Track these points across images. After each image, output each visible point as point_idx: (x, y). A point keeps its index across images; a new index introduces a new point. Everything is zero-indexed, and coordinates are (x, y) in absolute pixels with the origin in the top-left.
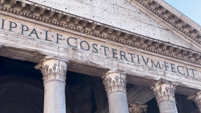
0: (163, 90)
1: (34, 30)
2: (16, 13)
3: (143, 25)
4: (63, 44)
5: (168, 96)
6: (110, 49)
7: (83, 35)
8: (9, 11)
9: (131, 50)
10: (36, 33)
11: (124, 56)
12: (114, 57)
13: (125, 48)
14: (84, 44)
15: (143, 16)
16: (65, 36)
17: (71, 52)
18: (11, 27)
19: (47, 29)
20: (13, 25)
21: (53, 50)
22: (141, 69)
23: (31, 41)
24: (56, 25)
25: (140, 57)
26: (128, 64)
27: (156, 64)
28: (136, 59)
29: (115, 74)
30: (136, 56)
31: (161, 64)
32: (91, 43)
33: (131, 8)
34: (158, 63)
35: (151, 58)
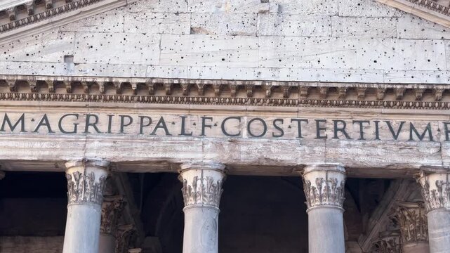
0: (433, 187)
1: (162, 120)
2: (127, 100)
3: (399, 45)
4: (214, 133)
5: (441, 199)
6: (312, 122)
7: (251, 108)
8: (116, 100)
9: (358, 114)
10: (165, 127)
11: (343, 130)
12: (318, 137)
13: (345, 114)
14: (256, 126)
15: (404, 22)
16: (218, 118)
17: (226, 147)
18: (122, 125)
19: (183, 113)
20: (127, 120)
21: (193, 152)
22: (380, 151)
23: (155, 144)
24: (198, 102)
25: (382, 124)
26: (349, 146)
27: (420, 131)
28: (370, 132)
29: (317, 175)
30: (373, 124)
31: (434, 128)
32: (269, 119)
33: (374, 12)
34: (428, 128)
35: (408, 120)
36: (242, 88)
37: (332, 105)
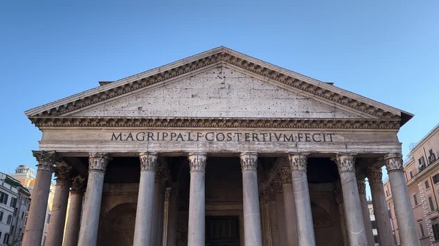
0: (294, 161)
1: (180, 134)
2: (165, 126)
3: (279, 101)
4: (202, 139)
5: (297, 166)
6: (243, 134)
7: (218, 129)
8: (161, 126)
9: (263, 131)
10: (181, 137)
11: (256, 137)
12: (246, 140)
13: (257, 131)
14: (220, 137)
15: (281, 92)
16: (204, 133)
17: (208, 146)
18: (163, 137)
19: (189, 131)
20: (165, 135)
21: (194, 148)
22: (272, 146)
23: (177, 145)
24: (196, 127)
25: (272, 135)
26: (259, 144)
27: (288, 137)
28: (267, 138)
29: (246, 156)
30: (269, 134)
31: (294, 136)
32: (225, 133)
33: (269, 88)
34: (292, 136)
35: (283, 133)
36: (214, 120)
37: (251, 127)
